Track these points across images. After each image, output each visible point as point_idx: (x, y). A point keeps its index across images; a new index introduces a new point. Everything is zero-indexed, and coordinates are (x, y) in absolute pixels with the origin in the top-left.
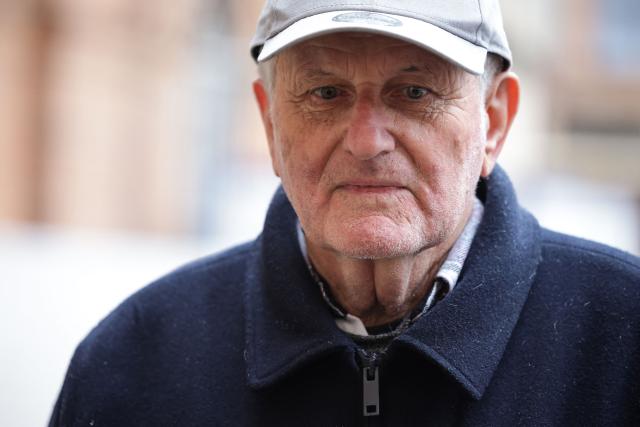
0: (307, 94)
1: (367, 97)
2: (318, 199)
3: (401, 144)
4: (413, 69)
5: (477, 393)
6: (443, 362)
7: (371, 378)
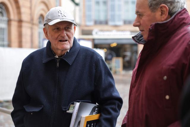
0: (55, 29)
1: (63, 29)
2: (57, 42)
3: (67, 35)
4: (68, 25)
5: (71, 64)
6: (66, 61)
7: (58, 63)
